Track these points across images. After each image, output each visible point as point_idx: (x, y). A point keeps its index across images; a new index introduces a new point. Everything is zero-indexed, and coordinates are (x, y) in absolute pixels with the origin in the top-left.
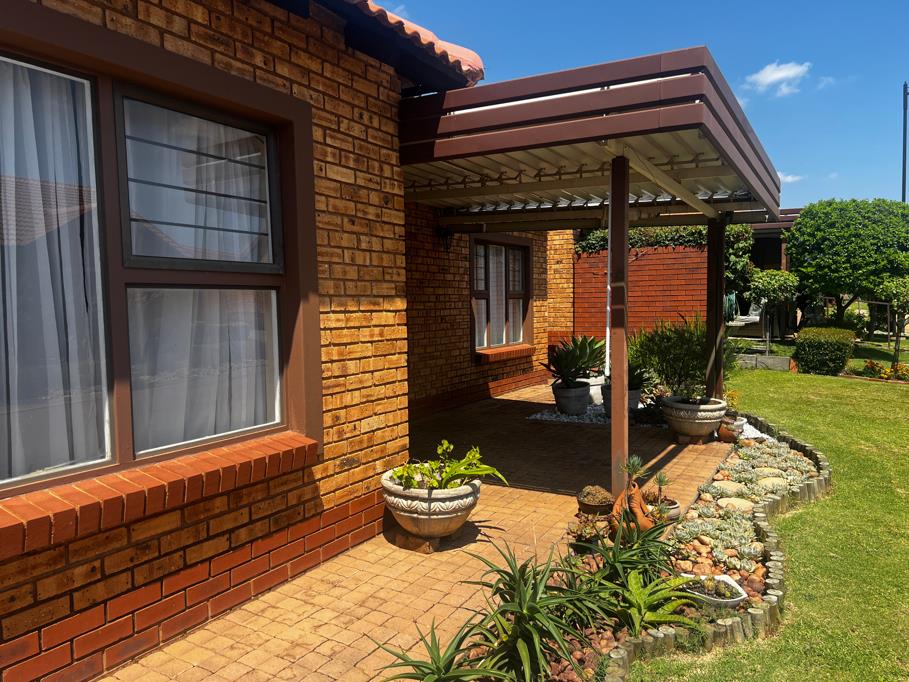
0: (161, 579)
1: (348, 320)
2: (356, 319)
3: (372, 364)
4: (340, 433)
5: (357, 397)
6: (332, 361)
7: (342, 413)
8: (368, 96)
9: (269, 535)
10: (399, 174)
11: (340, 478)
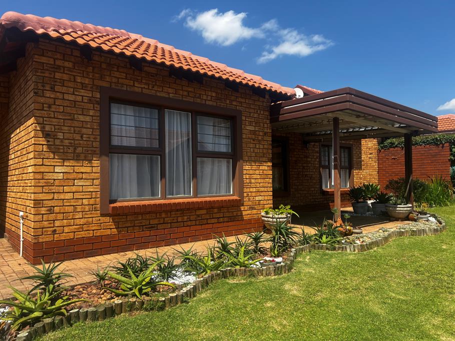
0: (202, 225)
1: (252, 168)
2: (254, 167)
3: (259, 181)
4: (249, 199)
5: (254, 190)
6: (247, 179)
7: (250, 193)
8: (259, 106)
9: (228, 222)
10: (270, 126)
11: (249, 212)
